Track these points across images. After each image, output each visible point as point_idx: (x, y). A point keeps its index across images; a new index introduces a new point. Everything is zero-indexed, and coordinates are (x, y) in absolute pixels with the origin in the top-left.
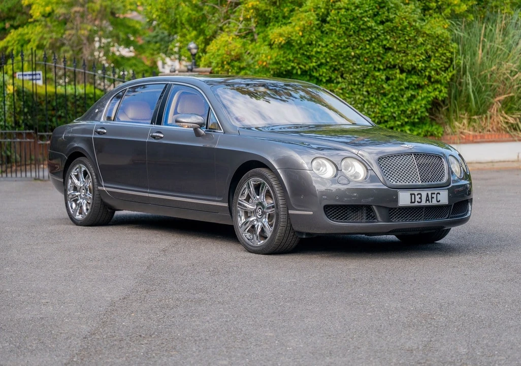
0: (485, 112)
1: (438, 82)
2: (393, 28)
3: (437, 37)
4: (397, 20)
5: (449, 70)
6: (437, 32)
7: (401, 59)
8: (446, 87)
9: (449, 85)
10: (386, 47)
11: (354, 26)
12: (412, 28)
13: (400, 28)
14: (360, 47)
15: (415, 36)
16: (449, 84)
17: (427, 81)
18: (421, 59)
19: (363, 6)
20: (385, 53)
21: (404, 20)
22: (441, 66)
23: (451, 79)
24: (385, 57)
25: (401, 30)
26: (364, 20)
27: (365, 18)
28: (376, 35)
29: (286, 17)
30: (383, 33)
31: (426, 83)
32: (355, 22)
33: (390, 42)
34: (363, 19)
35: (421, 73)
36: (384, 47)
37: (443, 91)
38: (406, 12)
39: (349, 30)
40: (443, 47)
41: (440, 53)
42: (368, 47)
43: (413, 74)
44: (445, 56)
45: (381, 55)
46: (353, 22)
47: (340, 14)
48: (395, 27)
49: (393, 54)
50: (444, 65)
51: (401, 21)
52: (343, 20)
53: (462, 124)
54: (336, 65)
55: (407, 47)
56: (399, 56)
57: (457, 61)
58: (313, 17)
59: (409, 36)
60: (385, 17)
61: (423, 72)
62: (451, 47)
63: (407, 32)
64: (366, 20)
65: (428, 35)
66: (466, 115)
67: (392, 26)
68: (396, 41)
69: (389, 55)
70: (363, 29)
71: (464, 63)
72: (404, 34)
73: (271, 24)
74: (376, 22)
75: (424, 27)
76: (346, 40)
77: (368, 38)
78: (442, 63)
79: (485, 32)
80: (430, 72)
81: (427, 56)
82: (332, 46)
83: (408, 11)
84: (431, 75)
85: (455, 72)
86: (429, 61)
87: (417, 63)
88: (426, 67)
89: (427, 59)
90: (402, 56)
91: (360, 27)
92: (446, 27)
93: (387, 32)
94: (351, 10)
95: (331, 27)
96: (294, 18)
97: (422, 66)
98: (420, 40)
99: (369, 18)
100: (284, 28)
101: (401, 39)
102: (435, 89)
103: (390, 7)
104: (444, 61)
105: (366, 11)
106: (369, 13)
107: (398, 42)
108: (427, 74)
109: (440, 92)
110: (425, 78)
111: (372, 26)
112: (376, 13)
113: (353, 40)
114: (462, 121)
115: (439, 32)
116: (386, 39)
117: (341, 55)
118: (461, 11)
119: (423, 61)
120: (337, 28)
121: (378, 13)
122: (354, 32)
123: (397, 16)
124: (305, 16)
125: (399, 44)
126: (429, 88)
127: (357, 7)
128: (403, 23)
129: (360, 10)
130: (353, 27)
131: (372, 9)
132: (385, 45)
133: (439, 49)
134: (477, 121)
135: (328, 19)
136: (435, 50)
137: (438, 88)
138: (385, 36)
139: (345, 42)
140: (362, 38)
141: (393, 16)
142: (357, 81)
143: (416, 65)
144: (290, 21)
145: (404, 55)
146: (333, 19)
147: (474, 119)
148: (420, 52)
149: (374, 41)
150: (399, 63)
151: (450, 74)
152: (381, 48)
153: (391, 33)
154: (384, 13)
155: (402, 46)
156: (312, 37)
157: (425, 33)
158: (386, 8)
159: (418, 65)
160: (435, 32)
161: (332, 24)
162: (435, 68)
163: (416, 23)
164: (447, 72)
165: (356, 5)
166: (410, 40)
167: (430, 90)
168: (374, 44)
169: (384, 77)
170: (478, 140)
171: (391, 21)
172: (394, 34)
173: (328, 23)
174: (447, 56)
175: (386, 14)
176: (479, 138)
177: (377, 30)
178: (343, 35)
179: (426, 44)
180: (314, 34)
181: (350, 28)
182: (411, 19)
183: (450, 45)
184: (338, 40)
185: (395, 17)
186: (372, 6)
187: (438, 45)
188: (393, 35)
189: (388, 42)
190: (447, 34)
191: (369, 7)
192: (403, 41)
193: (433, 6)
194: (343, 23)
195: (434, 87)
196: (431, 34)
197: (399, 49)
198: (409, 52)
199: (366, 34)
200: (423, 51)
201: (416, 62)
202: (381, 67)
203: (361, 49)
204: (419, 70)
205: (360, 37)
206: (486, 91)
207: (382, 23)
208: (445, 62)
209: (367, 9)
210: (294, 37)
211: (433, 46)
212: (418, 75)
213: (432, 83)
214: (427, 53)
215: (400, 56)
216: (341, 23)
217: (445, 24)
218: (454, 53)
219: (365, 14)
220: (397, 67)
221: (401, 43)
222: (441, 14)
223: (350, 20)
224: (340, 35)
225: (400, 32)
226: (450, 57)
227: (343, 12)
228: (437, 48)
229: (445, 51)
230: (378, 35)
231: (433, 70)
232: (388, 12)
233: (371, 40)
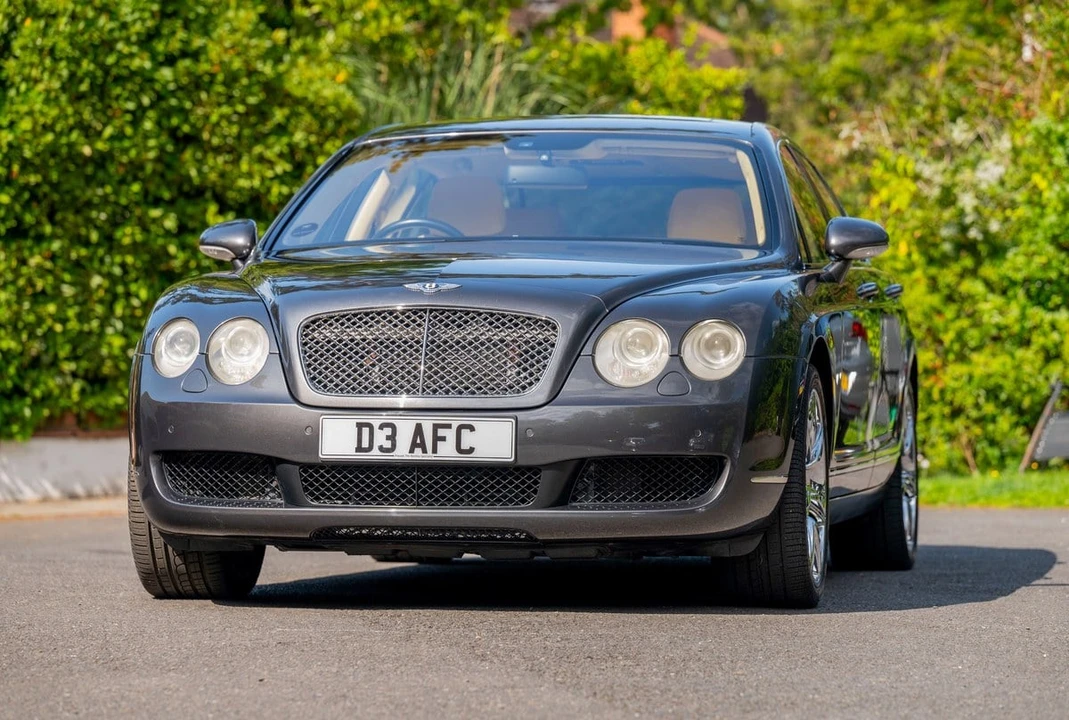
2: (201, 75)
4: (214, 52)
6: (322, 93)
7: (220, 170)
10: (180, 133)
12: (254, 80)
13: (220, 77)
14: (108, 131)
15: (262, 104)
18: (279, 171)
19: (118, 9)
20: (178, 151)
21: (231, 53)
24: (176, 163)
25: (222, 84)
26: (120, 52)
28: (154, 97)
30: (174, 93)
32: (96, 57)
33: (192, 120)
34: (118, 46)
36: (173, 133)
38: (234, 31)
39: (78, 80)
42: (129, 131)
46: (90, 57)
47: (51, 31)
48: (207, 73)
49: (199, 155)
51: (226, 58)
54: (38, 185)
55: (240, 136)
56: (216, 162)
59: (244, 102)
60: (177, 45)
63: (240, 91)
64: (125, 50)
65: (297, 101)
67: (198, 72)
69: (188, 155)
72: (231, 97)
74: (153, 57)
75: (286, 78)
76: (69, 110)
77: (131, 106)
81: (295, 164)
82: (26, 124)
83: (239, 30)
87: (268, 183)
89: (294, 173)
90: (225, 163)
91: (107, 73)
92: (341, 78)
93: (184, 89)
94: (85, 17)
95: (27, 70)
97: (280, 194)
98: (277, 115)
99: (135, 44)
101: (225, 109)
103: (191, 16)
105: (125, 26)
106: (132, 30)
107: (214, 118)
111: (143, 69)
112: (152, 31)
113: (89, 109)
115: (328, 93)
116: (182, 110)
117: (54, 154)
119: (281, 179)
120: (42, 73)
121: (158, 29)
122: (91, 84)
123: (211, 43)
125: (218, 123)
127: (100, 11)
128: (230, 62)
129: (110, 19)
130: (89, 71)
131: (143, 20)
132: (178, 128)
136: (316, 148)
138: (179, 100)
139: (63, 116)
140: (114, 103)
141: (202, 43)
142: (94, 236)
143: (262, 189)
145: (229, 158)
146: (31, 45)
148: (276, 151)
149: (148, 116)
150: (213, 183)
152: (164, 138)
153: (195, 94)
154: (173, 33)
155: (225, 131)
157: (289, 95)
158: (182, 18)
159: (269, 190)
160: (316, 93)
161: (26, 60)
163: (264, 65)
166: (247, 114)
168: (147, 124)
169: (170, 223)
171: (195, 55)
172: (204, 96)
173: (14, 57)
175: (181, 34)
177: (157, 80)
178: (61, 94)
179: (291, 128)
181: (80, 73)
182: (252, 53)
184: (45, 109)
185: (206, 46)
186: (143, 10)
187: (325, 133)
188: (201, 99)
189: (186, 120)
190: (348, 99)
191: (133, 12)
192: (228, 119)
194: (63, 59)
196: (305, 99)
197: (216, 141)
198: (245, 150)
199: (125, 94)
200: (284, 149)
201: (263, 179)
202: (167, 195)
203: (112, 138)
204: (269, 203)
207: (170, 60)
209: (129, 18)
211: (312, 134)
214: (294, 154)
215: (220, 160)
216: (56, 60)
219: (124, 34)
220: (208, 195)
223: (82, 49)
224: (52, 95)
225: (223, 90)
227: (61, 24)
228: (321, 140)
230: (161, 98)
232: (188, 31)
233: (139, 113)
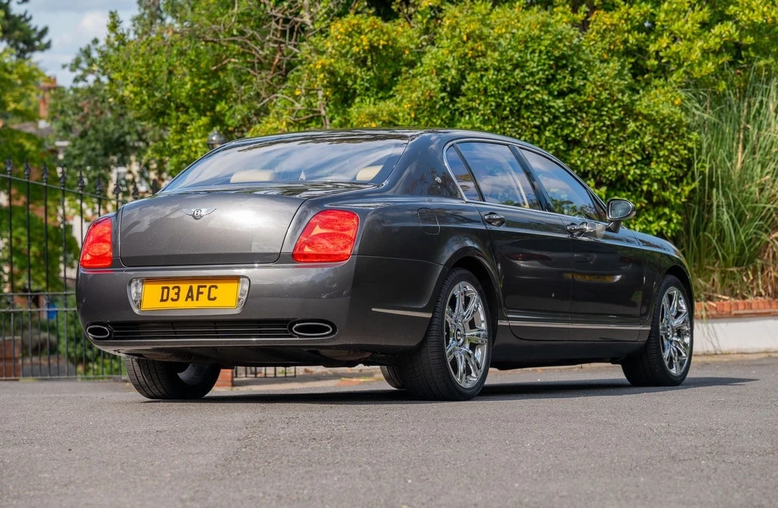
0: (751, 260)
1: (665, 203)
2: (582, 103)
3: (663, 121)
4: (589, 89)
5: (685, 182)
6: (662, 111)
7: (596, 160)
8: (678, 213)
9: (684, 210)
10: (570, 139)
11: (510, 100)
12: (616, 105)
13: (594, 103)
15: (622, 119)
16: (685, 208)
17: (646, 201)
18: (634, 160)
19: (528, 64)
20: (568, 150)
21: (601, 89)
22: (671, 174)
23: (689, 198)
24: (568, 157)
25: (595, 108)
26: (528, 90)
27: (532, 86)
28: (551, 117)
29: (386, 85)
30: (564, 114)
31: (644, 205)
32: (513, 94)
33: (577, 130)
34: (528, 87)
35: (634, 186)
36: (566, 139)
37: (675, 221)
38: (604, 75)
39: (502, 108)
40: (673, 139)
41: (668, 150)
43: (620, 190)
44: (676, 156)
45: (561, 154)
46: (510, 94)
47: (484, 79)
48: (585, 101)
49: (582, 151)
50: (676, 172)
51: (598, 92)
52: (492, 87)
53: (711, 282)
55: (608, 139)
56: (593, 155)
57: (700, 165)
58: (434, 85)
59: (610, 119)
60: (566, 85)
61: (638, 185)
62: (688, 138)
63: (607, 111)
64: (532, 89)
65: (645, 117)
66: (716, 265)
67: (580, 101)
68: (587, 128)
69: (575, 152)
70: (528, 107)
71: (711, 169)
72: (602, 116)
73: (357, 100)
74: (550, 93)
75: (638, 103)
76: (497, 127)
77: (536, 123)
78: (672, 169)
79: (749, 113)
80: (650, 185)
81: (645, 156)
83: (607, 74)
84: (653, 190)
85: (696, 184)
86: (648, 165)
87: (627, 168)
88: (642, 175)
89: (644, 161)
90: (599, 156)
91: (521, 103)
92: (677, 102)
93: (570, 111)
94: (505, 70)
95: (470, 103)
96: (398, 87)
97: (635, 173)
98: (632, 126)
99: (538, 85)
100: (382, 104)
101: (597, 123)
102: (659, 217)
103: (575, 67)
104: (675, 164)
105: (532, 74)
106: (537, 77)
107: (591, 129)
108: (645, 188)
109: (670, 221)
110: (641, 197)
111: (543, 100)
112: (550, 77)
113: (510, 126)
114: (710, 276)
115: (666, 112)
116: (570, 124)
118: (703, 73)
119: (636, 164)
120: (479, 104)
121: (553, 76)
122: (511, 110)
123: (588, 84)
124: (420, 82)
125: (594, 132)
126: (649, 215)
127: (516, 66)
128: (600, 94)
129: (522, 71)
130: (509, 102)
131: (543, 70)
132: (568, 135)
133: (666, 143)
134: (738, 276)
135: (463, 88)
136: (658, 145)
137: (665, 214)
138: (568, 118)
140: (526, 121)
141: (582, 83)
143: (624, 172)
144: (391, 93)
145: (602, 153)
146: (472, 87)
147: (731, 272)
148: (632, 148)
149: (548, 129)
150: (593, 169)
151: (687, 189)
152: (560, 141)
153: (579, 114)
154: (565, 77)
155: (598, 137)
156: (435, 120)
157: (640, 114)
158: (569, 69)
159: (628, 172)
160: (657, 112)
161: (470, 97)
162: (659, 177)
163: (623, 95)
164: (680, 184)
165: (515, 62)
166: (612, 126)
167: (651, 219)
168: (547, 134)
170: (740, 312)
171: (578, 91)
172: (584, 115)
173: (464, 95)
174: (681, 155)
175: (569, 78)
176: (741, 307)
177: (553, 107)
178: (492, 117)
179: (642, 134)
180: (438, 114)
181: (503, 104)
182: (615, 89)
183: (686, 135)
184: (482, 126)
185: (584, 85)
186: (544, 64)
187: (664, 136)
188: (582, 117)
189: (573, 132)
190: (680, 115)
191: (538, 66)
192: (600, 129)
193: (653, 66)
194: (492, 96)
195: (658, 212)
196: (651, 115)
197: (592, 143)
198: (612, 148)
199: (532, 116)
200: (637, 147)
201: (624, 166)
204: (629, 181)
205: (522, 121)
206: (752, 220)
207: (562, 94)
208: (676, 167)
209: (535, 70)
210: (401, 120)
211: (655, 137)
212: (629, 190)
213: (656, 205)
214: (644, 150)
215: (596, 154)
217: (675, 98)
218: (695, 150)
219: (531, 79)
220: (590, 176)
221: (597, 132)
222: (666, 79)
223: (504, 89)
224: (486, 118)
225: (595, 111)
226: (687, 157)
227: (491, 74)
228: (662, 140)
229: (677, 146)
230: (556, 117)
231: (656, 180)
232: (573, 76)
233: (542, 127)
